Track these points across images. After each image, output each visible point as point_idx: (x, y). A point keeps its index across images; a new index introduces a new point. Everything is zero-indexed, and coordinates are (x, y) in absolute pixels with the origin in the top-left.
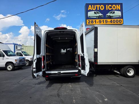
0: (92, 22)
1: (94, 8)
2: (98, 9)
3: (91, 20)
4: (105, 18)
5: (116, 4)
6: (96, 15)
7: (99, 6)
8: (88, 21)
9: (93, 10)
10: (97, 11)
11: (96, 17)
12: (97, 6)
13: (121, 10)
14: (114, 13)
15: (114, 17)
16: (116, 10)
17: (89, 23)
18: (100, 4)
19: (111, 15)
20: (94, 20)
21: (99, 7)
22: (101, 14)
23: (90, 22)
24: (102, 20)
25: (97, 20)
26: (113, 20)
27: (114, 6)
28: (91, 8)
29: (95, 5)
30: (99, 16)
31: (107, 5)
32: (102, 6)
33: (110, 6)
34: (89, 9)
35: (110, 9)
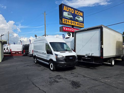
0: (66, 21)
1: (68, 10)
2: (70, 12)
3: (65, 20)
4: (74, 20)
5: (81, 11)
6: (68, 16)
7: (71, 9)
8: (64, 20)
9: (66, 11)
10: (70, 13)
11: (69, 18)
13: (83, 17)
14: (79, 18)
15: (79, 21)
16: (80, 16)
17: (64, 22)
19: (78, 19)
20: (68, 20)
22: (72, 17)
23: (65, 21)
24: (73, 21)
25: (70, 21)
26: (79, 23)
27: (79, 12)
28: (65, 9)
29: (68, 8)
30: (71, 18)
31: (75, 10)
32: (72, 9)
33: (77, 11)
34: (64, 10)
35: (77, 14)
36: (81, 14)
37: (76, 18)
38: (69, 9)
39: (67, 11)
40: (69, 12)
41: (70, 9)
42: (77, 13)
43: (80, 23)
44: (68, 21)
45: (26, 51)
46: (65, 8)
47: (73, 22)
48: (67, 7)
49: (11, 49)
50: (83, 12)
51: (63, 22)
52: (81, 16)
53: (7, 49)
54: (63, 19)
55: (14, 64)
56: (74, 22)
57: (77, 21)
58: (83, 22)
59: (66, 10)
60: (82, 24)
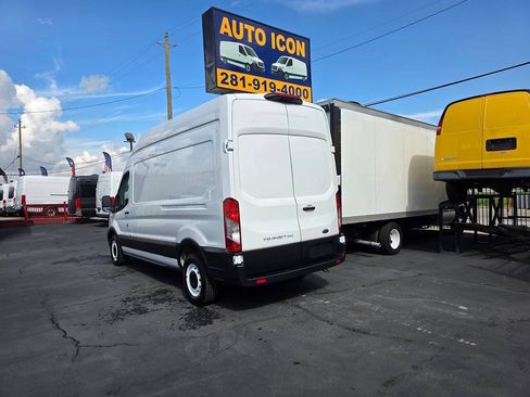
0: (233, 80)
1: (238, 33)
2: (250, 40)
3: (230, 73)
4: (268, 74)
5: (296, 37)
6: (242, 58)
7: (253, 28)
8: (222, 74)
9: (234, 40)
10: (248, 46)
11: (243, 66)
12: (246, 26)
13: (307, 60)
14: (290, 64)
15: (291, 77)
16: (295, 56)
17: (223, 82)
18: (257, 24)
19: (285, 68)
20: (240, 75)
21: (253, 33)
22: (257, 60)
23: (226, 78)
24: (261, 80)
25: (249, 78)
26: (288, 85)
27: (290, 40)
28: (228, 30)
29: (241, 24)
30: (254, 66)
31: (273, 34)
32: (259, 30)
33: (280, 37)
34: (222, 32)
35: (282, 49)
36: (301, 49)
37: (277, 64)
38: (246, 31)
39: (237, 36)
40: (244, 40)
41: (250, 28)
42: (282, 43)
43: (295, 86)
44: (243, 79)
46: (225, 26)
47: (264, 83)
48: (234, 22)
49: (24, 197)
50: (307, 41)
51: (220, 85)
52: (300, 58)
53: (11, 196)
54: (219, 71)
55: (19, 255)
56: (268, 81)
57: (281, 76)
58: (307, 82)
59: (230, 35)
60: (302, 88)
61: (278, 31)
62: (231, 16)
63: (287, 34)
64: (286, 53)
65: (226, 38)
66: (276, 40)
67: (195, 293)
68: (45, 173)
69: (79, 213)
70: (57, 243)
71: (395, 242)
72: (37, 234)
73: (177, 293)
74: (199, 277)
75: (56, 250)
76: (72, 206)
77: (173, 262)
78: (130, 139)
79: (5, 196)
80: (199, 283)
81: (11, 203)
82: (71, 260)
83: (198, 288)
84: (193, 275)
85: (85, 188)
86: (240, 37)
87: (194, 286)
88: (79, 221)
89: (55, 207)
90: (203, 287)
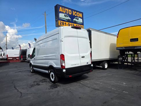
1: (64, 11)
3: (62, 22)
4: (72, 22)
5: (79, 12)
6: (65, 18)
7: (68, 10)
8: (60, 22)
10: (67, 15)
11: (66, 20)
12: (66, 9)
13: (82, 18)
14: (78, 19)
15: (78, 23)
16: (79, 17)
17: (60, 24)
18: (69, 9)
19: (76, 20)
20: (65, 22)
21: (68, 11)
22: (69, 18)
24: (70, 23)
25: (67, 23)
26: (77, 25)
27: (78, 13)
28: (61, 10)
29: (65, 9)
30: (68, 20)
31: (73, 11)
32: (70, 10)
33: (75, 12)
34: (60, 11)
35: (76, 15)
36: (81, 15)
37: (75, 19)
38: (66, 11)
40: (66, 13)
41: (67, 10)
42: (76, 14)
43: (79, 25)
44: (65, 23)
45: (24, 56)
46: (61, 9)
48: (63, 8)
49: (7, 55)
50: (82, 13)
51: (59, 25)
52: (81, 18)
54: (59, 21)
56: (72, 24)
57: (75, 22)
58: (83, 24)
59: (62, 12)
60: (81, 26)
61: (75, 11)
62: (62, 7)
63: (77, 11)
64: (77, 16)
65: (61, 12)
66: (74, 13)
67: (53, 80)
68: (13, 49)
69: (22, 59)
70: (16, 67)
71: (106, 66)
72: (11, 65)
73: (48, 80)
74: (54, 75)
75: (16, 69)
76: (20, 57)
77: (47, 71)
78: (36, 40)
79: (2, 55)
80: (54, 77)
81: (4, 57)
82: (20, 72)
83: (54, 79)
84: (52, 75)
85: (24, 53)
86: (65, 12)
87: (53, 78)
88: (22, 62)
89: (16, 58)
90: (55, 78)
